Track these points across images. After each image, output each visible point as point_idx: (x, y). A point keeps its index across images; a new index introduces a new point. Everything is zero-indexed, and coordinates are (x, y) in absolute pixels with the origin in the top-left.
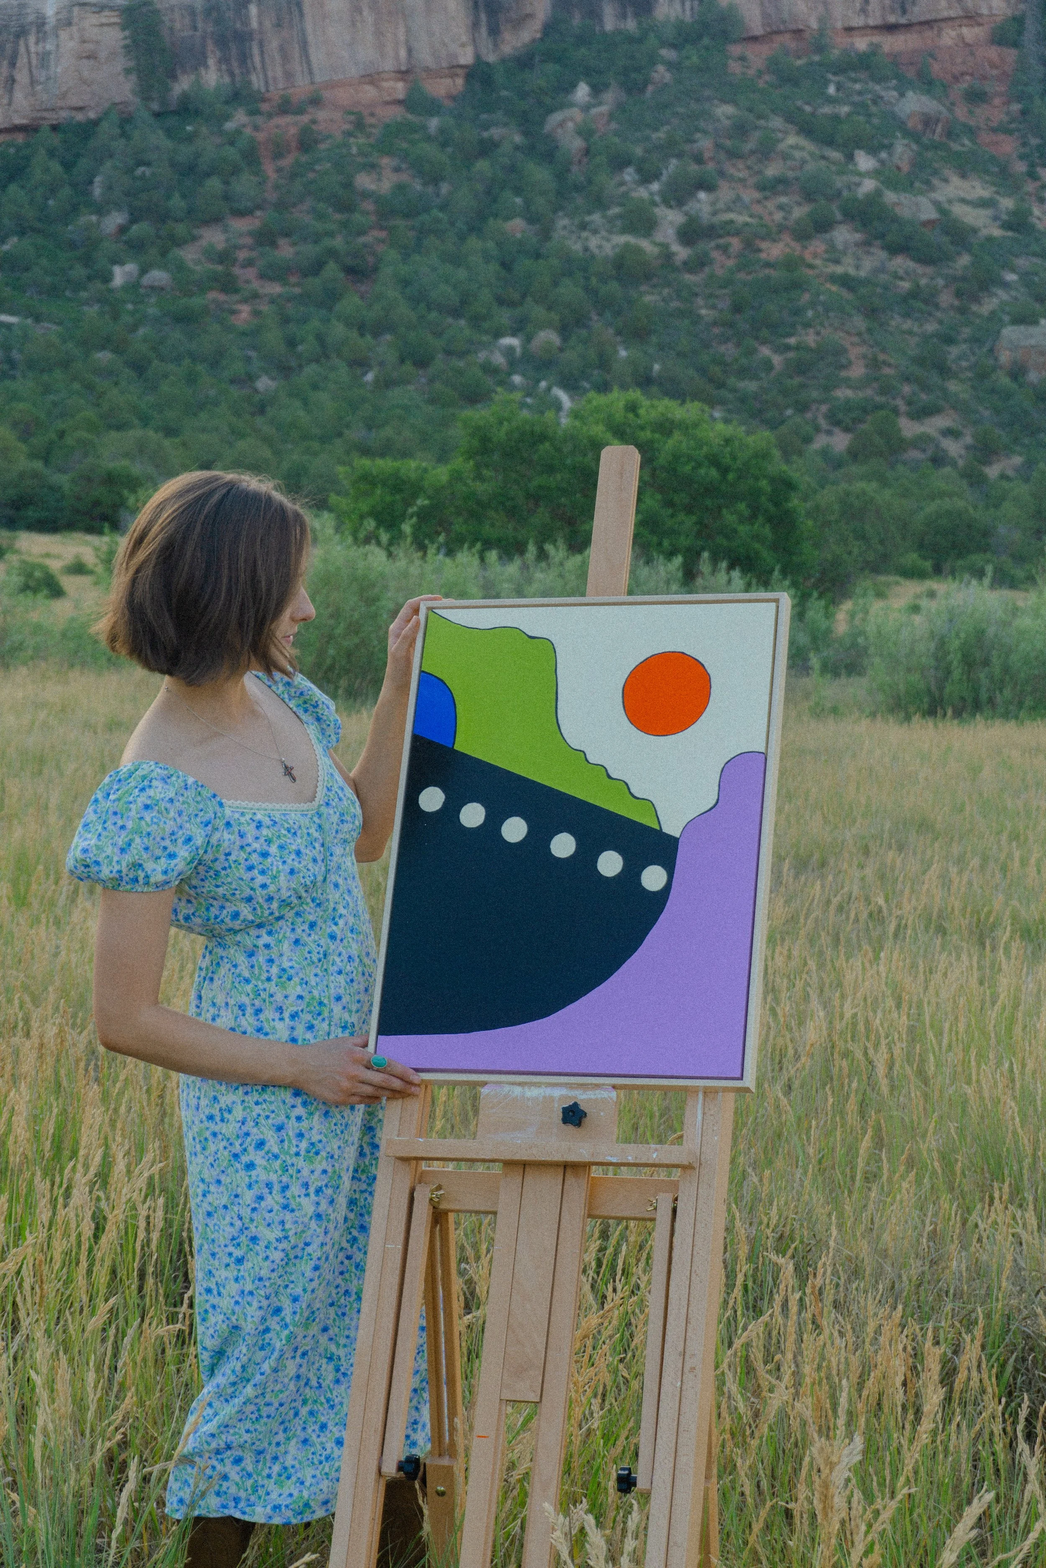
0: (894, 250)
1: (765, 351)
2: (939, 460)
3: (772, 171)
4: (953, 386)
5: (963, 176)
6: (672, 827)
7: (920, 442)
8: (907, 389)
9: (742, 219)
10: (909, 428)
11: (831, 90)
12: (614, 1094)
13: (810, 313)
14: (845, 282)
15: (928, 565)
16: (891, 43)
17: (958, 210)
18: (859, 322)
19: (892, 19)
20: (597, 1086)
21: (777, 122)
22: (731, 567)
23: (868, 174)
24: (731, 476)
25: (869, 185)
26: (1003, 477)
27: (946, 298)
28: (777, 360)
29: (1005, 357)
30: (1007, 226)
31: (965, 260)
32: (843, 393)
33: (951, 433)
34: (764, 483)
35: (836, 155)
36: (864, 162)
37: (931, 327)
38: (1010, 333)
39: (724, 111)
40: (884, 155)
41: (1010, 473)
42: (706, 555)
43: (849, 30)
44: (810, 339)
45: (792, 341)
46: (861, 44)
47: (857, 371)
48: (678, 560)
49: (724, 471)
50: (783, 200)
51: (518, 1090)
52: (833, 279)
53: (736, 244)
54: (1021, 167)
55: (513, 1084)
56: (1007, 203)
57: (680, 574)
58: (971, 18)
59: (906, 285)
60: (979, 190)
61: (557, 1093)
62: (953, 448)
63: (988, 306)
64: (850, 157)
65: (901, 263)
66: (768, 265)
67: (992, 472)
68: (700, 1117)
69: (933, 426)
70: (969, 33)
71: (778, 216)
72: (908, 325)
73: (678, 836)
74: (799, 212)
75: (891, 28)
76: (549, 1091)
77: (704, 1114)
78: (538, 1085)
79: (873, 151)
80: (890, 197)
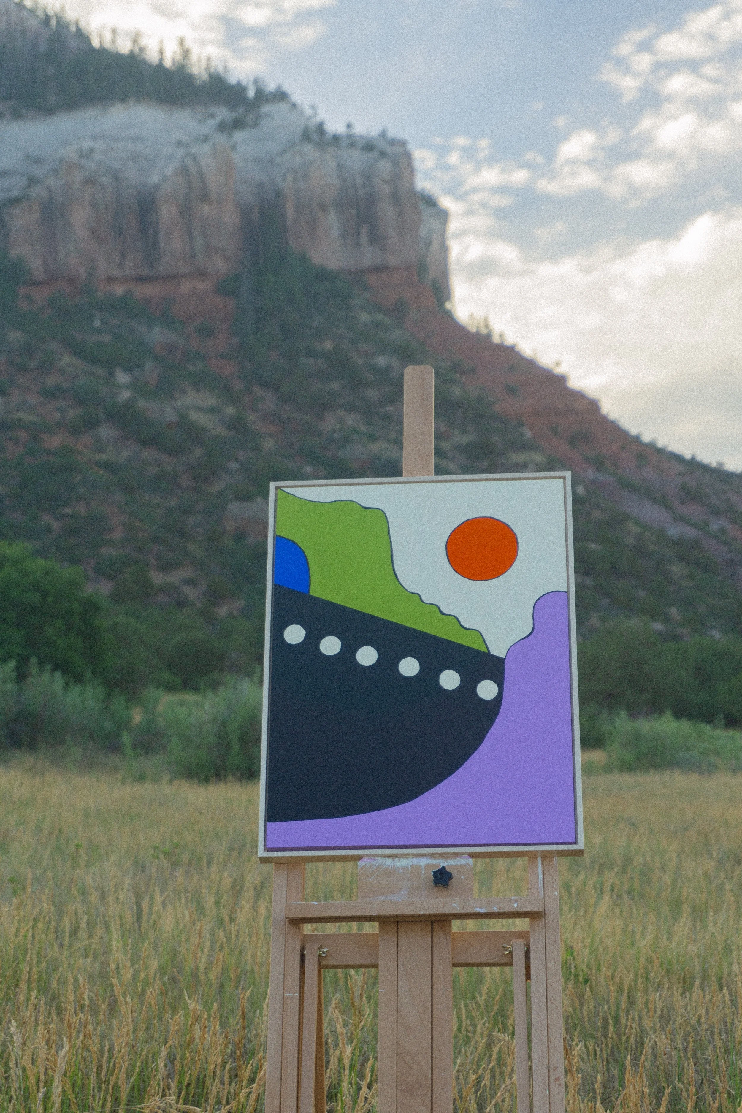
0: (145, 443)
1: (46, 519)
2: (181, 603)
3: (52, 381)
4: (192, 548)
5: (198, 391)
6: (498, 650)
7: (166, 589)
8: (155, 548)
9: (28, 417)
10: (157, 578)
11: (97, 323)
12: (471, 861)
13: (81, 490)
14: (108, 466)
15: (178, 681)
16: (143, 291)
17: (194, 416)
18: (119, 497)
19: (144, 272)
20: (456, 855)
21: (55, 346)
22: (54, 669)
23: (126, 386)
24: (50, 599)
25: (125, 395)
26: (230, 615)
27: (184, 481)
28: (56, 525)
29: (230, 525)
30: (229, 428)
31: (198, 452)
32: (107, 551)
33: (191, 582)
34: (76, 606)
35: (100, 371)
36: (122, 377)
37: (173, 502)
38: (234, 508)
39: (15, 336)
40: (137, 372)
41: (236, 613)
42: (34, 660)
43: (110, 280)
44: (82, 509)
45: (68, 510)
46: (119, 290)
47: (118, 534)
48: (12, 664)
49: (45, 594)
50: (61, 404)
51: (389, 862)
52: (100, 464)
53: (23, 435)
54: (239, 385)
55: (384, 856)
56: (230, 411)
57: (15, 674)
58: (201, 274)
59: (154, 470)
60: (208, 400)
61: (423, 862)
62: (191, 593)
63: (217, 487)
64: (111, 374)
65: (149, 453)
66: (49, 452)
67: (222, 611)
68: (541, 876)
69: (175, 577)
70: (201, 286)
71: (57, 416)
72: (157, 500)
73: (504, 657)
74: (73, 413)
75: (141, 280)
76: (416, 861)
77: (544, 874)
78: (405, 856)
79: (129, 369)
80: (142, 403)
